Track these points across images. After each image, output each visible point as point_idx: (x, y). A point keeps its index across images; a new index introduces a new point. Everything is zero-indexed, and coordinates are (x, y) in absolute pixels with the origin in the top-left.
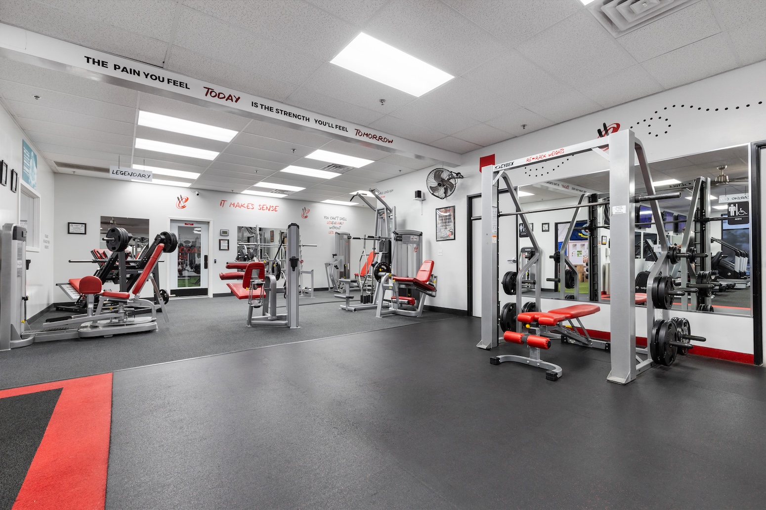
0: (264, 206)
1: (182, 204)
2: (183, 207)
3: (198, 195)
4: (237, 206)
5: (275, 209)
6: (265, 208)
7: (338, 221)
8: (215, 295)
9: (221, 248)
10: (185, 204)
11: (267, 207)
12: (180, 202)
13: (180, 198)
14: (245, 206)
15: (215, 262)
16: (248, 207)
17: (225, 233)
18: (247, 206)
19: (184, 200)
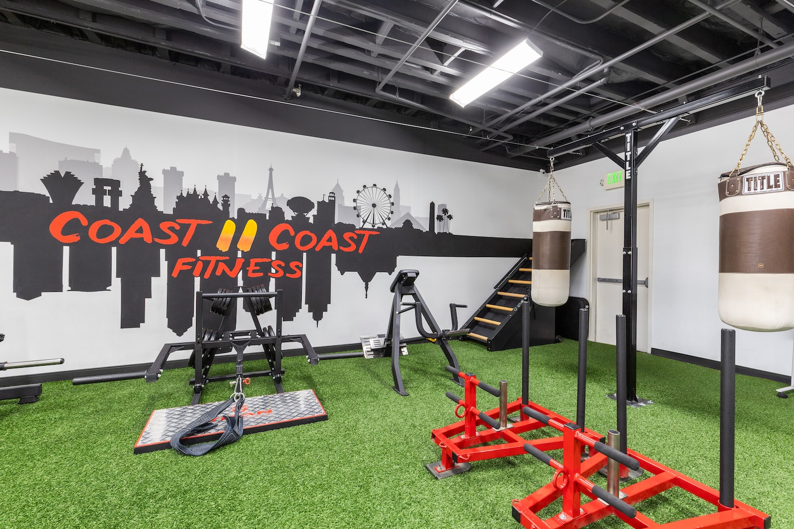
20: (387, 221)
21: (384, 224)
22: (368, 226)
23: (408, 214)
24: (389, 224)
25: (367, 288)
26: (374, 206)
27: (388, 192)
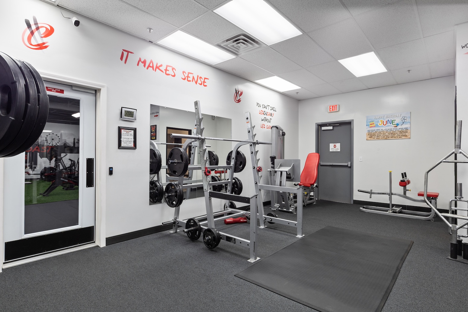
0: (190, 75)
1: (37, 39)
2: (41, 47)
3: (77, 23)
4: (149, 66)
5: (204, 82)
6: (191, 79)
7: (268, 111)
8: (110, 241)
9: (123, 145)
10: (45, 40)
11: (193, 78)
12: (32, 33)
13: (32, 23)
14: (163, 68)
15: (111, 173)
16: (168, 72)
17: (129, 114)
18: (166, 70)
19: (43, 30)
20: (57, 144)
21: (56, 144)
22: (50, 145)
23: (65, 142)
24: (58, 144)
25: (50, 162)
26: (53, 139)
27: (58, 136)
